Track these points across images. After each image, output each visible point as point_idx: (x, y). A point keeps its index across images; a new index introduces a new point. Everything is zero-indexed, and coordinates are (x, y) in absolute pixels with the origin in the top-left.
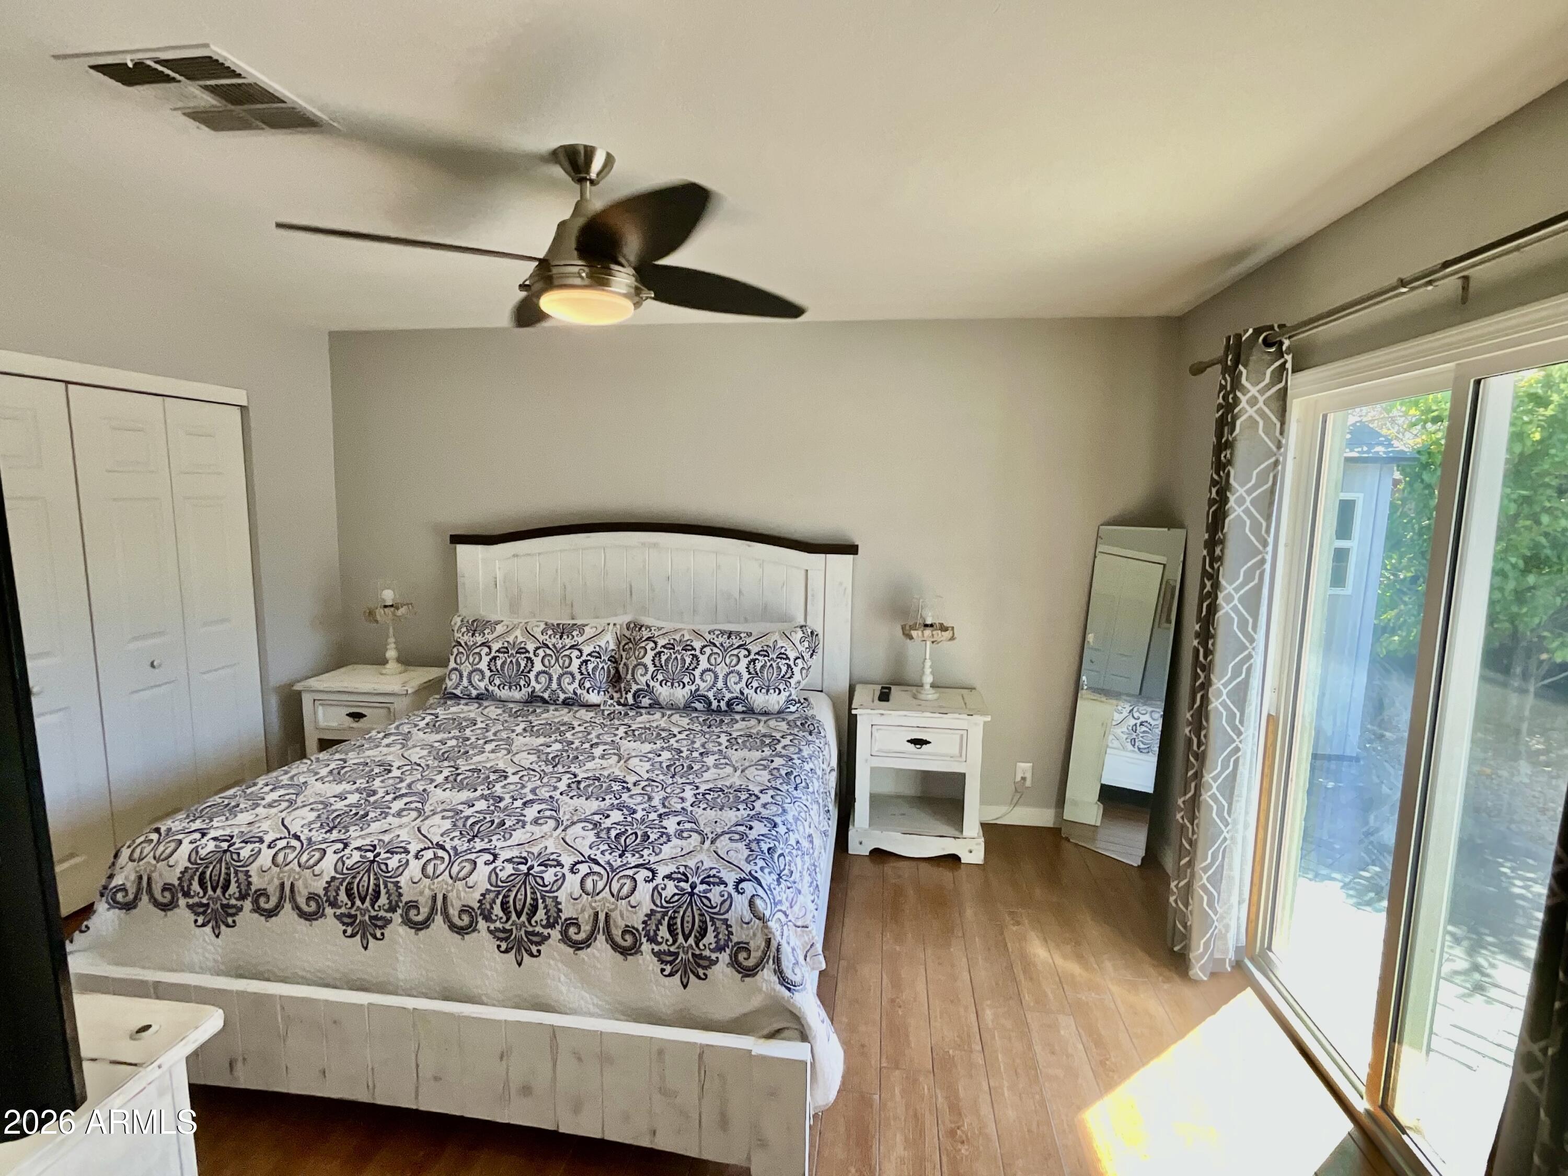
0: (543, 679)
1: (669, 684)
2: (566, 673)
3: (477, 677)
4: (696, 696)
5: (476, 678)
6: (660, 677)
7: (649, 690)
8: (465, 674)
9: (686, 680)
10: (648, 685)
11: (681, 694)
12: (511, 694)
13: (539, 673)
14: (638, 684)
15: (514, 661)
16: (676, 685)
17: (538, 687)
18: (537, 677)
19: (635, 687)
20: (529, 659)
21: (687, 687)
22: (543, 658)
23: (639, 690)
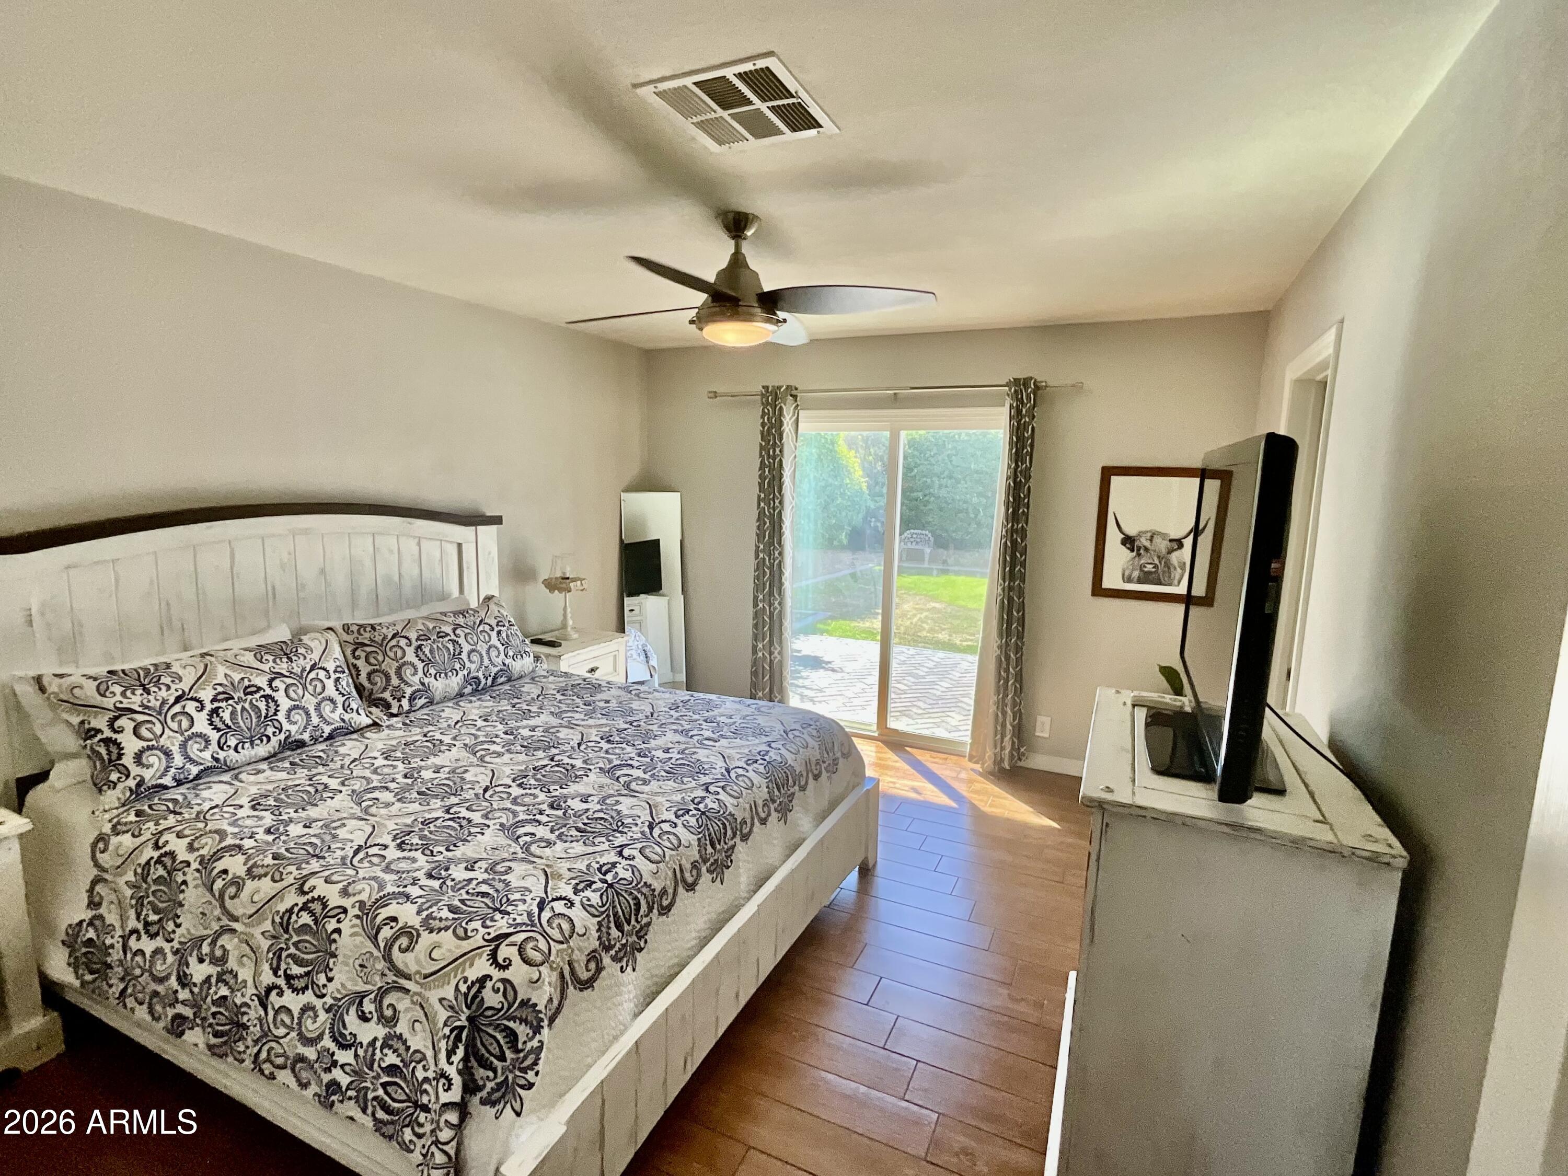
0: (297, 716)
1: (443, 675)
2: (324, 699)
3: (196, 746)
4: (467, 680)
5: (194, 748)
6: (432, 671)
7: (425, 688)
8: (175, 749)
9: (457, 666)
10: (423, 684)
11: (455, 682)
12: (253, 752)
13: (290, 711)
14: (411, 686)
15: (247, 706)
16: (450, 674)
17: (293, 729)
18: (288, 717)
19: (409, 691)
20: (267, 697)
21: (460, 674)
22: (286, 690)
23: (414, 692)
